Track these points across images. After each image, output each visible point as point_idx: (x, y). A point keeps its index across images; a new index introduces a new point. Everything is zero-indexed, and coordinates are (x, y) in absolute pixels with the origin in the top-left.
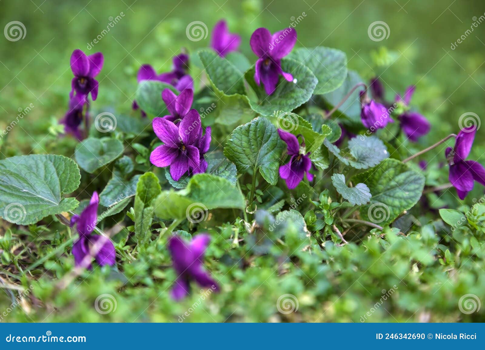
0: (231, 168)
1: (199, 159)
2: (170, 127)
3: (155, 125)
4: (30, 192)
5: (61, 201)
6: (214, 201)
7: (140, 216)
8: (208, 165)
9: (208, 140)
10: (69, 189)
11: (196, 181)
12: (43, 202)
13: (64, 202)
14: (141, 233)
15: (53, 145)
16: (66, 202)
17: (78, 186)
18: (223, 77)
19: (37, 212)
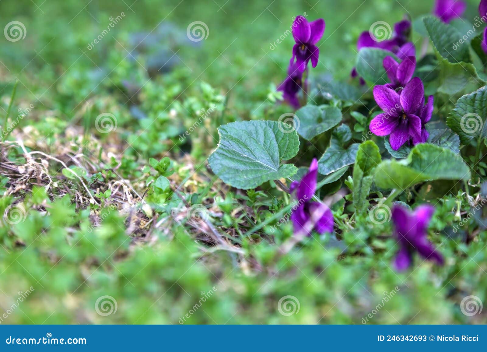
0: (453, 139)
1: (420, 128)
2: (391, 95)
3: (376, 93)
4: (250, 157)
5: (280, 167)
6: (437, 172)
7: (359, 184)
8: (429, 135)
9: (430, 109)
10: (287, 155)
11: (418, 151)
12: (262, 168)
13: (283, 168)
14: (359, 202)
15: (271, 111)
16: (285, 169)
17: (297, 153)
18: (447, 45)
19: (257, 177)
